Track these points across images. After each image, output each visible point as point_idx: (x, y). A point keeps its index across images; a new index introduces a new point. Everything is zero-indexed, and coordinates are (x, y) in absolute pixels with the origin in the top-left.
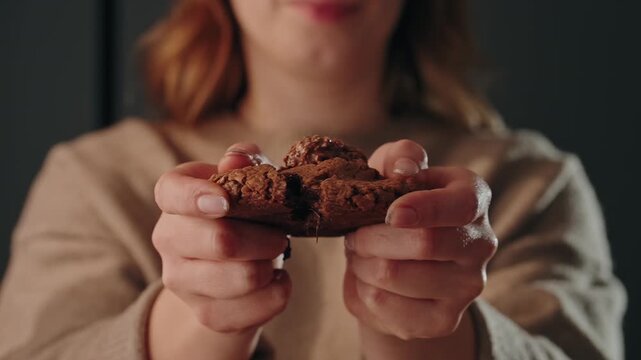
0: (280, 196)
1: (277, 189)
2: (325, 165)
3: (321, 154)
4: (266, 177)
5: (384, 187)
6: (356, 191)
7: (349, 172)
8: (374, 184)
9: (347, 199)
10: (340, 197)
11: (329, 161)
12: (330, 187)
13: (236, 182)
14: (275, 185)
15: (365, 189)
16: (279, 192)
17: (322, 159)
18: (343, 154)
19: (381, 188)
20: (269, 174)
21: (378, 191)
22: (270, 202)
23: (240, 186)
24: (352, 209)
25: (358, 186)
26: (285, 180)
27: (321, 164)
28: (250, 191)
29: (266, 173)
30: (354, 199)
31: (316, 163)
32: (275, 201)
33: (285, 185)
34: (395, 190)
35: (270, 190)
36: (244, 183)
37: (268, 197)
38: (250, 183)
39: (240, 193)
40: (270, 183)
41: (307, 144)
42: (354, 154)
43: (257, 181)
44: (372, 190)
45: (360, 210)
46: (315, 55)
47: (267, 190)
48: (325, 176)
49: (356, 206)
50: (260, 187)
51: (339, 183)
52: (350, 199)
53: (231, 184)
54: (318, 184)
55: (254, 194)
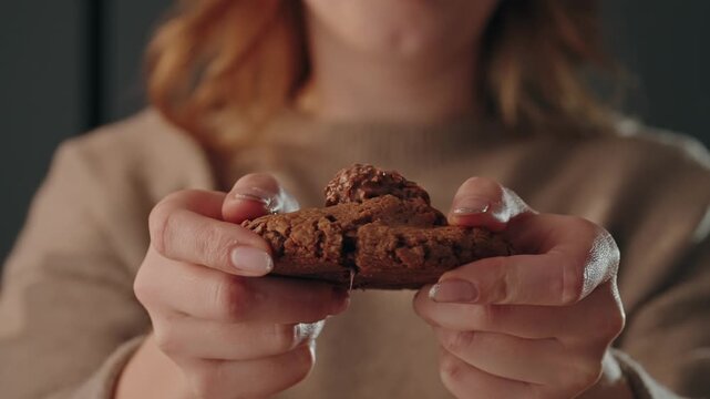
0: (334, 253)
1: (331, 244)
2: (371, 205)
3: (370, 190)
4: (316, 229)
5: (439, 238)
6: (401, 241)
7: (399, 215)
8: (427, 233)
9: (388, 252)
10: (380, 249)
11: (377, 199)
12: (368, 235)
13: (277, 233)
14: (328, 239)
15: (413, 240)
16: (333, 248)
17: (368, 196)
18: (397, 191)
19: (435, 239)
20: (320, 225)
21: (430, 243)
22: (321, 260)
23: (282, 239)
24: (395, 265)
25: (407, 235)
26: (340, 233)
27: (366, 203)
28: (296, 245)
29: (316, 223)
30: (398, 253)
31: (360, 202)
32: (327, 260)
33: (341, 239)
34: (454, 242)
35: (322, 245)
36: (288, 235)
37: (318, 255)
38: (295, 235)
39: (283, 248)
40: (322, 236)
41: (353, 175)
42: (413, 190)
43: (305, 233)
44: (422, 242)
45: (405, 266)
46: (394, 39)
47: (318, 245)
48: (367, 219)
49: (401, 262)
50: (308, 241)
51: (381, 230)
52: (393, 252)
53: (271, 235)
54: (355, 230)
55: (300, 250)
